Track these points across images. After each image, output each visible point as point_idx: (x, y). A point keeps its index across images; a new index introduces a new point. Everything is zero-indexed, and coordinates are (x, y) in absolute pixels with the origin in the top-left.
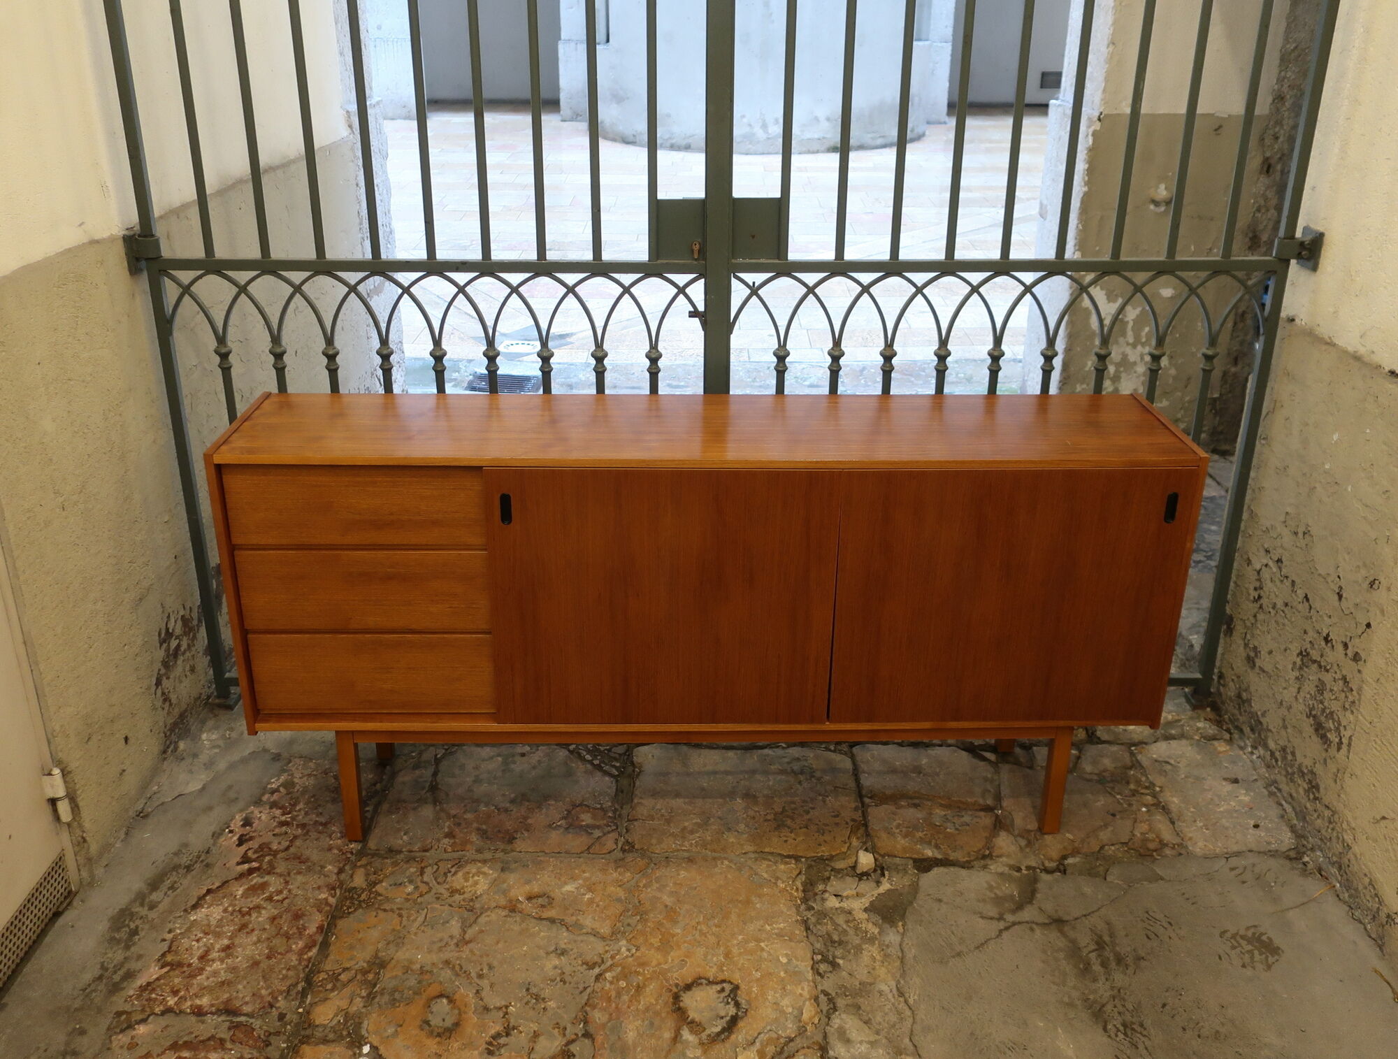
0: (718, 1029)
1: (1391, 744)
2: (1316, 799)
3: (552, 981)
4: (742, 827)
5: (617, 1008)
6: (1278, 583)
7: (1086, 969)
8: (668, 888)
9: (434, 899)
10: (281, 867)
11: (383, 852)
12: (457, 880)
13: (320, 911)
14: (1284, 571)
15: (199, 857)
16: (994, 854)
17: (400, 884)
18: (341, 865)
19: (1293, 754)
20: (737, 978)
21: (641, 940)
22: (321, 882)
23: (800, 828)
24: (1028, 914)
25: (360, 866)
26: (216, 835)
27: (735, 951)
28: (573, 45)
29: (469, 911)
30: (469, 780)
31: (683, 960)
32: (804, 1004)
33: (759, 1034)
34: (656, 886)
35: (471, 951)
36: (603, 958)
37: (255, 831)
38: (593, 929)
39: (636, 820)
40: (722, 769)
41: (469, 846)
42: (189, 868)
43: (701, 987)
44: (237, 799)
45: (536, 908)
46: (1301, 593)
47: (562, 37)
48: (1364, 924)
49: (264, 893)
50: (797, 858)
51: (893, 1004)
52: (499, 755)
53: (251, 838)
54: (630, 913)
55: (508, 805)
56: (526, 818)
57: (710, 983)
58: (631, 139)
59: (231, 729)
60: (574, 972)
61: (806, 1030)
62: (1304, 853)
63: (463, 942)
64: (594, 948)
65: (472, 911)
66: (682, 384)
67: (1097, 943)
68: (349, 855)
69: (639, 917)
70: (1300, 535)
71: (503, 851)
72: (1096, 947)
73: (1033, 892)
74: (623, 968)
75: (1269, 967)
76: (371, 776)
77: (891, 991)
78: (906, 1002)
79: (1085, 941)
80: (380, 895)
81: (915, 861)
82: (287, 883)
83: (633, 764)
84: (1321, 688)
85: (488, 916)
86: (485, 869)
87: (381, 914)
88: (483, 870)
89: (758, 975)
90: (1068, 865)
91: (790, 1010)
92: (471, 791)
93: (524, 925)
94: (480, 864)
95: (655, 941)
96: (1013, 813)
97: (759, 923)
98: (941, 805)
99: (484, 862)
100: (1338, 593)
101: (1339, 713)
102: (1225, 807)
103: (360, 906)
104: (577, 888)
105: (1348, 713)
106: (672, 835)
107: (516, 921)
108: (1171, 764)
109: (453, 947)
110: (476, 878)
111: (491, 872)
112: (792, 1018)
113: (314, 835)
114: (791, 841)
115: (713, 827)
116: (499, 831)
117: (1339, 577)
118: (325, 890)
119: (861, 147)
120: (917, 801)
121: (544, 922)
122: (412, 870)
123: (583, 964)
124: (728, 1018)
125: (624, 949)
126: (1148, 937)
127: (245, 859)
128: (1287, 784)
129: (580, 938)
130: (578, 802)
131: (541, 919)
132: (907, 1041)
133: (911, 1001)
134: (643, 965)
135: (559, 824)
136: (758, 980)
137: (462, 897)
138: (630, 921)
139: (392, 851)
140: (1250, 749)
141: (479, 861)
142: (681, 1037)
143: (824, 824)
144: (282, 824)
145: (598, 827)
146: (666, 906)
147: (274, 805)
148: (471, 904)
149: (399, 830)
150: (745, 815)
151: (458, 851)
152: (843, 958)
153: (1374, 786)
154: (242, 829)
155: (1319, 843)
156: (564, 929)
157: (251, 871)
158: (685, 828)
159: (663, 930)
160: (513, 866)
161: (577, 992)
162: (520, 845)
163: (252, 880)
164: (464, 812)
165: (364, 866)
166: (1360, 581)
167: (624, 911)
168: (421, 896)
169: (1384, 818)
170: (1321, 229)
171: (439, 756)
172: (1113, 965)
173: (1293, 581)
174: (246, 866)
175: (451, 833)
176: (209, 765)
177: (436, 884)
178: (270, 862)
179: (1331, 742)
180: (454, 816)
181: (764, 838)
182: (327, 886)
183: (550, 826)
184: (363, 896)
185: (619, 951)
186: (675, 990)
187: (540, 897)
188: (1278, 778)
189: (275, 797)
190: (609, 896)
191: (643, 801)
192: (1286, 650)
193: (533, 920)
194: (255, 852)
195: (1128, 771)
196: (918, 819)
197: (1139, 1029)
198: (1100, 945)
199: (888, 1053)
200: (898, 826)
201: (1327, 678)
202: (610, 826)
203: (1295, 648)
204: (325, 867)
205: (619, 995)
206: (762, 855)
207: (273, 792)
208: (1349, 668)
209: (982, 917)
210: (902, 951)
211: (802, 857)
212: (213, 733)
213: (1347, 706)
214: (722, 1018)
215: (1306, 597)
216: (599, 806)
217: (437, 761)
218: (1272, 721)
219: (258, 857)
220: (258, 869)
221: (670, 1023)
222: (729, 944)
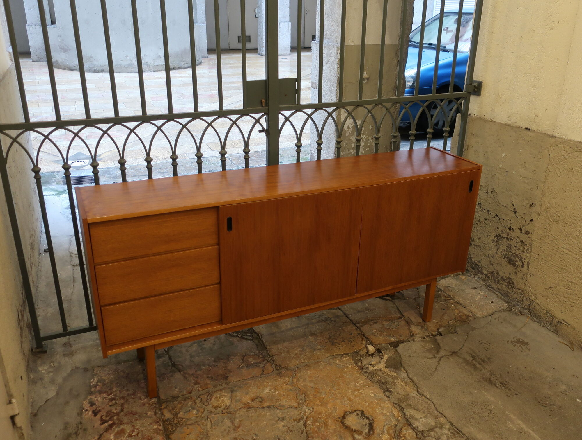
0: (367, 430)
1: (551, 261)
2: (512, 287)
3: (287, 432)
4: (319, 347)
5: (322, 435)
6: (480, 212)
7: (475, 367)
8: (307, 380)
9: (209, 413)
10: (125, 420)
11: (170, 399)
12: (214, 402)
13: (158, 434)
14: (482, 207)
15: (78, 427)
16: (414, 334)
17: (189, 411)
18: (154, 410)
19: (498, 273)
20: (360, 407)
21: (312, 404)
22: (150, 421)
23: (342, 342)
24: (442, 353)
25: (164, 408)
26: (80, 414)
27: (351, 397)
28: (34, 26)
29: (229, 413)
30: (188, 357)
31: (334, 407)
32: (392, 410)
33: (384, 427)
34: (302, 380)
35: (242, 430)
36: (301, 416)
37: (99, 407)
38: (289, 405)
39: (274, 355)
40: (295, 326)
41: (209, 386)
42: (76, 434)
43: (348, 416)
44: (79, 394)
45: (258, 404)
46: (493, 214)
47: (28, 22)
48: (546, 327)
49: (125, 434)
50: (347, 354)
51: (422, 400)
52: (195, 343)
53: (99, 411)
54: (299, 394)
55: (214, 363)
56: (226, 367)
57: (351, 413)
58: (74, 68)
59: (53, 362)
60: (293, 425)
61: (399, 420)
62: (512, 308)
63: (236, 428)
64: (295, 413)
65: (231, 413)
66: (165, 171)
67: (472, 357)
68: (155, 405)
69: (304, 395)
70: (490, 193)
71: (226, 383)
72: (473, 358)
73: (438, 344)
74: (313, 417)
75: (529, 349)
76: (140, 367)
77: (417, 395)
78: (426, 398)
79: (468, 357)
80: (183, 419)
81: (390, 344)
82: (133, 426)
83: (255, 333)
84: (509, 247)
85: (239, 413)
86: (223, 394)
87: (190, 427)
88: (222, 394)
89: (367, 404)
90: (441, 331)
91: (388, 414)
92: (193, 361)
93: (257, 413)
94: (219, 392)
95: (317, 402)
96: (410, 317)
97: (353, 383)
98: (384, 321)
99: (221, 390)
100: (514, 211)
101: (521, 254)
102: (478, 298)
103: (177, 427)
104: (270, 390)
105: (526, 254)
106: (293, 358)
107: (253, 412)
108: (450, 287)
109: (233, 431)
110: (222, 399)
111: (227, 394)
112: (391, 416)
113: (131, 400)
114: (341, 348)
115: (308, 350)
116: (218, 376)
117: (513, 205)
118: (154, 424)
119: (174, 69)
120: (375, 321)
121: (265, 409)
122: (190, 403)
123: (294, 421)
124: (368, 425)
125: (307, 410)
126: (486, 350)
127: (103, 422)
128: (496, 285)
129: (286, 411)
130: (244, 355)
131: (263, 408)
132: (436, 412)
133: (428, 397)
134: (320, 414)
135: (242, 365)
136: (368, 406)
137: (221, 409)
138: (300, 397)
139: (174, 398)
140: (473, 276)
141: (218, 391)
142: (356, 438)
143: (349, 338)
144: (111, 400)
145: (260, 363)
146: (312, 387)
147: (100, 392)
148: (228, 410)
149: (171, 387)
150: (317, 342)
151: (205, 389)
152: (391, 388)
153: (543, 277)
154: (91, 408)
155: (517, 303)
156: (276, 409)
157: (111, 426)
158: (296, 354)
159: (318, 397)
160: (236, 389)
161: (300, 433)
162: (232, 379)
163: (114, 430)
164: (196, 371)
165: (166, 407)
166: (525, 205)
167: (296, 394)
168: (202, 413)
169: (550, 287)
170: (481, 80)
171: (166, 350)
172: (482, 363)
173: (488, 210)
174: (106, 424)
175: (197, 382)
176: (52, 381)
177: (205, 407)
178: (117, 419)
179: (518, 266)
180: (193, 374)
181: (331, 350)
182: (154, 421)
183: (239, 367)
184: (175, 422)
185: (305, 411)
186: (340, 420)
187: (257, 398)
188: (491, 284)
189: (98, 388)
190: (285, 389)
191: (271, 347)
192: (488, 236)
193: (260, 409)
194: (106, 416)
195: (438, 293)
196: (380, 328)
197: (506, 383)
198: (474, 358)
199: (433, 419)
200: (376, 332)
201: (512, 243)
202: (264, 361)
203: (493, 234)
204: (148, 414)
205: (319, 429)
206: (334, 357)
207: (95, 386)
208: (523, 237)
209: (429, 358)
210: (410, 379)
211: (349, 353)
212: (44, 366)
213: (525, 251)
214: (365, 425)
215: (496, 215)
216: (254, 354)
217: (167, 352)
218: (484, 263)
219: (110, 418)
220: (114, 424)
221: (348, 434)
222: (347, 395)
